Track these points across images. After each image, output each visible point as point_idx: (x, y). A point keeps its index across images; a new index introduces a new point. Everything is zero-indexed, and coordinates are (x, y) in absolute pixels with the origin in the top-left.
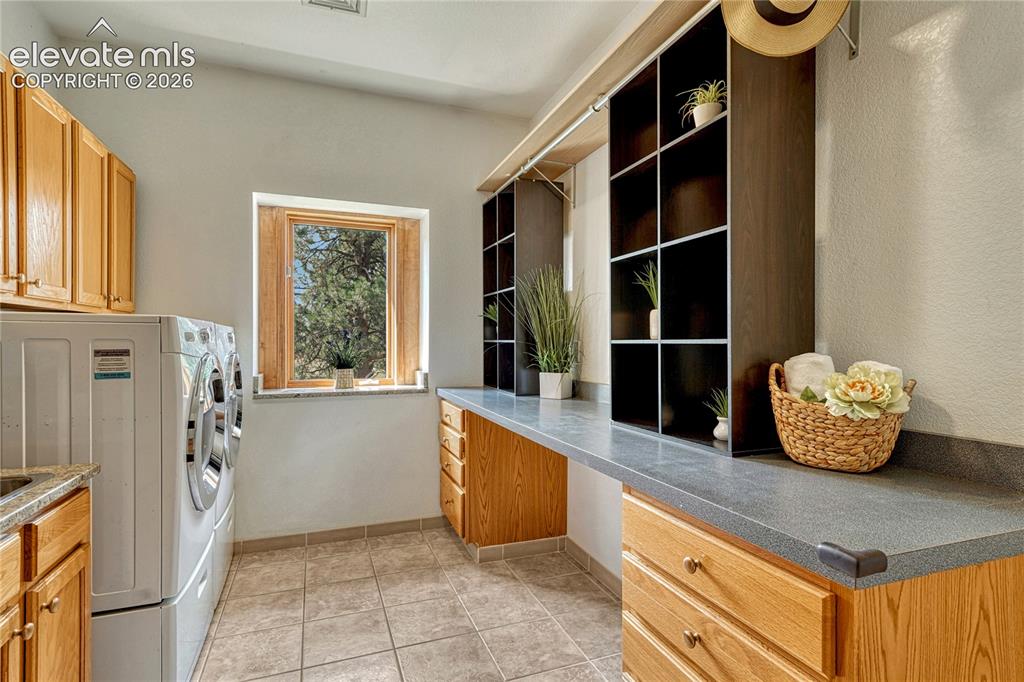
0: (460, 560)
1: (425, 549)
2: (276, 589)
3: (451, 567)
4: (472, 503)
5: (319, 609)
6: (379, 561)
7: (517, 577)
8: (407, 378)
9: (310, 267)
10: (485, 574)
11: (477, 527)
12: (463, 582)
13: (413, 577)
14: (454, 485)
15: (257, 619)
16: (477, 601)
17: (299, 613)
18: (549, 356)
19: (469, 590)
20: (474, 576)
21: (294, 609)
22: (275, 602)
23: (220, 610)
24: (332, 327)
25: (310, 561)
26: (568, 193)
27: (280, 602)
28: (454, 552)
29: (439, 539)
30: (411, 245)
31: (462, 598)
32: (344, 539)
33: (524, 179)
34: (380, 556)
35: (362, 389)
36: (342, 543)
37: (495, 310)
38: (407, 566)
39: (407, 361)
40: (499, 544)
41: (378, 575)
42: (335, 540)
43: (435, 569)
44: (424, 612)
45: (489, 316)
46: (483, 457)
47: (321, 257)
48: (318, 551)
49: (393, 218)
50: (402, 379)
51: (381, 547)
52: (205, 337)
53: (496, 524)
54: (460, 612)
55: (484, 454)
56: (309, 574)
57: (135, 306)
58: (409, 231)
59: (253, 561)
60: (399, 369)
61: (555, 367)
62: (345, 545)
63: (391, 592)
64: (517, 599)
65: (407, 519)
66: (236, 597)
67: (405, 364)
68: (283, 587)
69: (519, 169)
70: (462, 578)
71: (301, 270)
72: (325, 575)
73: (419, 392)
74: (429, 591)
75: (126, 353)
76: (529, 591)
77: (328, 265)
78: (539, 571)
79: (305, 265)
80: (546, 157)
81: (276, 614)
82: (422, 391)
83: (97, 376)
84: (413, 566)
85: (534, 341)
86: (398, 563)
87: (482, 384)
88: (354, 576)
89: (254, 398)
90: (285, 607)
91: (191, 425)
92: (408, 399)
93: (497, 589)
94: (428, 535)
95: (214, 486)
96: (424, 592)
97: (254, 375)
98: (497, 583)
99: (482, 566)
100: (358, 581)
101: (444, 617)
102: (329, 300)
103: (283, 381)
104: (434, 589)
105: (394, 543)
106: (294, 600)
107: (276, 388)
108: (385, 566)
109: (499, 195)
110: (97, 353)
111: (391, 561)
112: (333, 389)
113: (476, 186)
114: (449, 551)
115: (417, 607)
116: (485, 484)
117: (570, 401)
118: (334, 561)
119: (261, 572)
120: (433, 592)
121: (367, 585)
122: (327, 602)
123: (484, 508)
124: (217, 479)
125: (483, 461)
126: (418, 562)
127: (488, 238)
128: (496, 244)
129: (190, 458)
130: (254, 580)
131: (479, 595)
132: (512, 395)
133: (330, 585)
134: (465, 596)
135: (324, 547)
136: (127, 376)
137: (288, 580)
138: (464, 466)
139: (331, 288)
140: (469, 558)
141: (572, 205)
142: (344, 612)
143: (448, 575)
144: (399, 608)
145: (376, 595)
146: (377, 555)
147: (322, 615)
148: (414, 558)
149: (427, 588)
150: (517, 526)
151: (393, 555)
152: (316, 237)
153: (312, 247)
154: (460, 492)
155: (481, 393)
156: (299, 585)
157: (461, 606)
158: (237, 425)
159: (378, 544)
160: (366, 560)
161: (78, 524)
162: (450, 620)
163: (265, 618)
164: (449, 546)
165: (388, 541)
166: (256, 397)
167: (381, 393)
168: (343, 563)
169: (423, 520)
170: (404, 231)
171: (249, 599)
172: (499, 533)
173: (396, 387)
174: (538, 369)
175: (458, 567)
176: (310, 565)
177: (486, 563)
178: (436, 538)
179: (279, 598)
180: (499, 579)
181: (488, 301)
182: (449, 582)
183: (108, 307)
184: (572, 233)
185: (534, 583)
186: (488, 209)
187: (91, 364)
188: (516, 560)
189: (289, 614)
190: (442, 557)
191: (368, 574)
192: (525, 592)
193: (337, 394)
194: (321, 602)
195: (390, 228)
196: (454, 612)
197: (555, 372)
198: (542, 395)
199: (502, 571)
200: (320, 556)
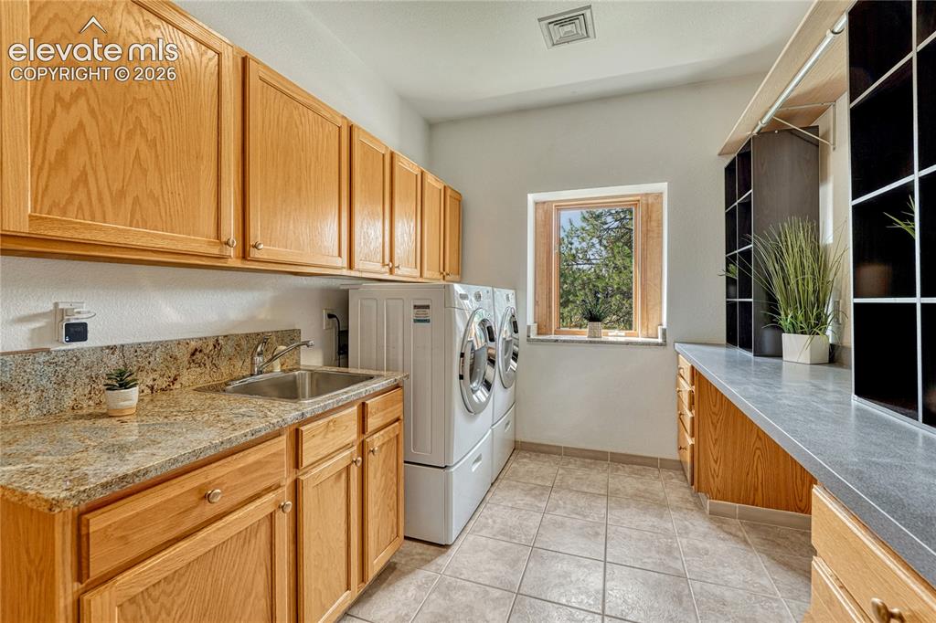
0: (689, 506)
1: (658, 486)
2: (533, 481)
3: (678, 509)
4: (702, 454)
5: (557, 507)
6: (614, 483)
7: (750, 542)
8: (650, 332)
9: (604, 242)
10: (712, 526)
11: (707, 478)
12: (686, 527)
13: (640, 506)
14: (686, 435)
15: (516, 498)
16: (697, 551)
17: (543, 505)
18: (794, 317)
19: (691, 535)
20: (700, 525)
21: (541, 501)
22: (529, 492)
23: (496, 484)
24: (618, 288)
25: (563, 468)
26: (825, 136)
27: (533, 492)
28: (687, 496)
29: (673, 481)
30: (654, 216)
31: (682, 542)
32: (591, 458)
33: (763, 133)
34: (617, 480)
35: (611, 339)
36: (589, 461)
37: (735, 269)
38: (636, 495)
39: (650, 316)
40: (733, 502)
41: (609, 495)
42: (585, 457)
43: (661, 506)
44: (640, 540)
45: (731, 276)
46: (714, 413)
47: (612, 234)
48: (569, 463)
49: (637, 195)
50: (645, 333)
51: (619, 473)
52: (478, 297)
53: (729, 481)
54: (676, 554)
55: (716, 410)
56: (558, 478)
57: (462, 277)
58: (652, 204)
59: (525, 457)
60: (642, 324)
61: (802, 328)
62: (591, 464)
63: (616, 514)
64: (742, 564)
65: (645, 454)
66: (508, 479)
67: (648, 319)
68: (539, 482)
69: (757, 125)
70: (687, 523)
71: (598, 246)
72: (570, 483)
73: (658, 344)
74: (651, 523)
75: (428, 307)
76: (760, 562)
77: (618, 239)
78: (778, 545)
79: (600, 241)
80: (783, 105)
81: (528, 499)
82: (661, 345)
83: (416, 321)
84: (643, 497)
85: (776, 301)
86: (630, 491)
87: (725, 342)
88: (591, 490)
89: (528, 340)
90: (535, 496)
91: (462, 355)
92: (647, 350)
93: (721, 545)
94: (665, 473)
95: (484, 399)
96: (645, 523)
97: (528, 324)
98: (723, 540)
99: (711, 519)
100: (593, 495)
101: (658, 552)
102: (616, 267)
103: (551, 330)
104: (655, 524)
105: (633, 472)
106: (542, 494)
107: (546, 334)
108: (619, 489)
109: (738, 155)
110: (415, 307)
111: (624, 487)
112: (585, 338)
113: (718, 151)
114: (681, 495)
115: (635, 534)
116: (716, 440)
117: (826, 368)
118: (579, 473)
119: (527, 465)
120: (654, 526)
121: (599, 501)
122: (564, 503)
123: (716, 462)
124: (487, 395)
125: (714, 416)
126: (648, 495)
127: (730, 199)
128: (736, 204)
129: (461, 377)
130: (522, 470)
131: (700, 545)
132: (750, 355)
133: (571, 491)
134: (684, 541)
135: (576, 461)
136: (427, 321)
137: (543, 478)
138: (693, 418)
139: (618, 258)
140: (700, 507)
141: (832, 147)
142: (574, 516)
143: (674, 515)
144: (619, 529)
145: (604, 511)
146: (613, 478)
147: (558, 512)
148: (646, 491)
149: (649, 520)
150: (756, 490)
151: (627, 482)
152: (609, 219)
153: (606, 227)
154: (690, 441)
155: (723, 351)
156: (549, 484)
157: (678, 548)
158: (513, 358)
159: (618, 469)
160: (604, 480)
161: (394, 407)
162: (663, 557)
163: (521, 500)
164: (683, 490)
165: (627, 469)
166: (529, 339)
167: (627, 343)
168: (585, 477)
169: (661, 459)
170: (648, 205)
171: (515, 483)
172: (732, 490)
173: (640, 339)
174: (779, 329)
175: (685, 511)
176: (561, 471)
177: (716, 516)
178: (673, 478)
179: (532, 489)
180: (727, 537)
181: (730, 260)
182: (673, 521)
183: (444, 279)
184: (831, 179)
185: (768, 555)
186: (730, 170)
187: (412, 313)
188: (754, 525)
189: (537, 503)
190: (673, 497)
191: (603, 492)
192: (755, 560)
193: (586, 342)
194: (560, 502)
195: (636, 204)
196: (669, 551)
197: (802, 333)
198: (784, 358)
199: (733, 531)
200: (570, 466)
